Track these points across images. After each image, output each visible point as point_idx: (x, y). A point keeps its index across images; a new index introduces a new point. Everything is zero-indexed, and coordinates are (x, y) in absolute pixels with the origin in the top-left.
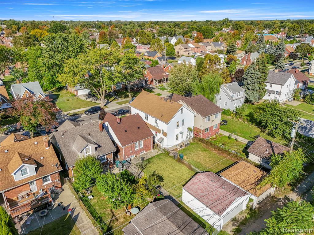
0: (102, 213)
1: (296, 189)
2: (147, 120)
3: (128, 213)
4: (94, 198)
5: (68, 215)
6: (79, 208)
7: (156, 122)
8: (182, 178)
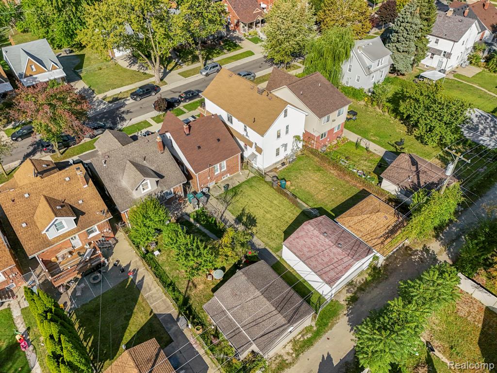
0: (175, 276)
1: (441, 235)
2: (232, 123)
3: (209, 276)
4: (162, 253)
5: (130, 280)
6: (143, 269)
7: (245, 130)
8: (282, 220)
